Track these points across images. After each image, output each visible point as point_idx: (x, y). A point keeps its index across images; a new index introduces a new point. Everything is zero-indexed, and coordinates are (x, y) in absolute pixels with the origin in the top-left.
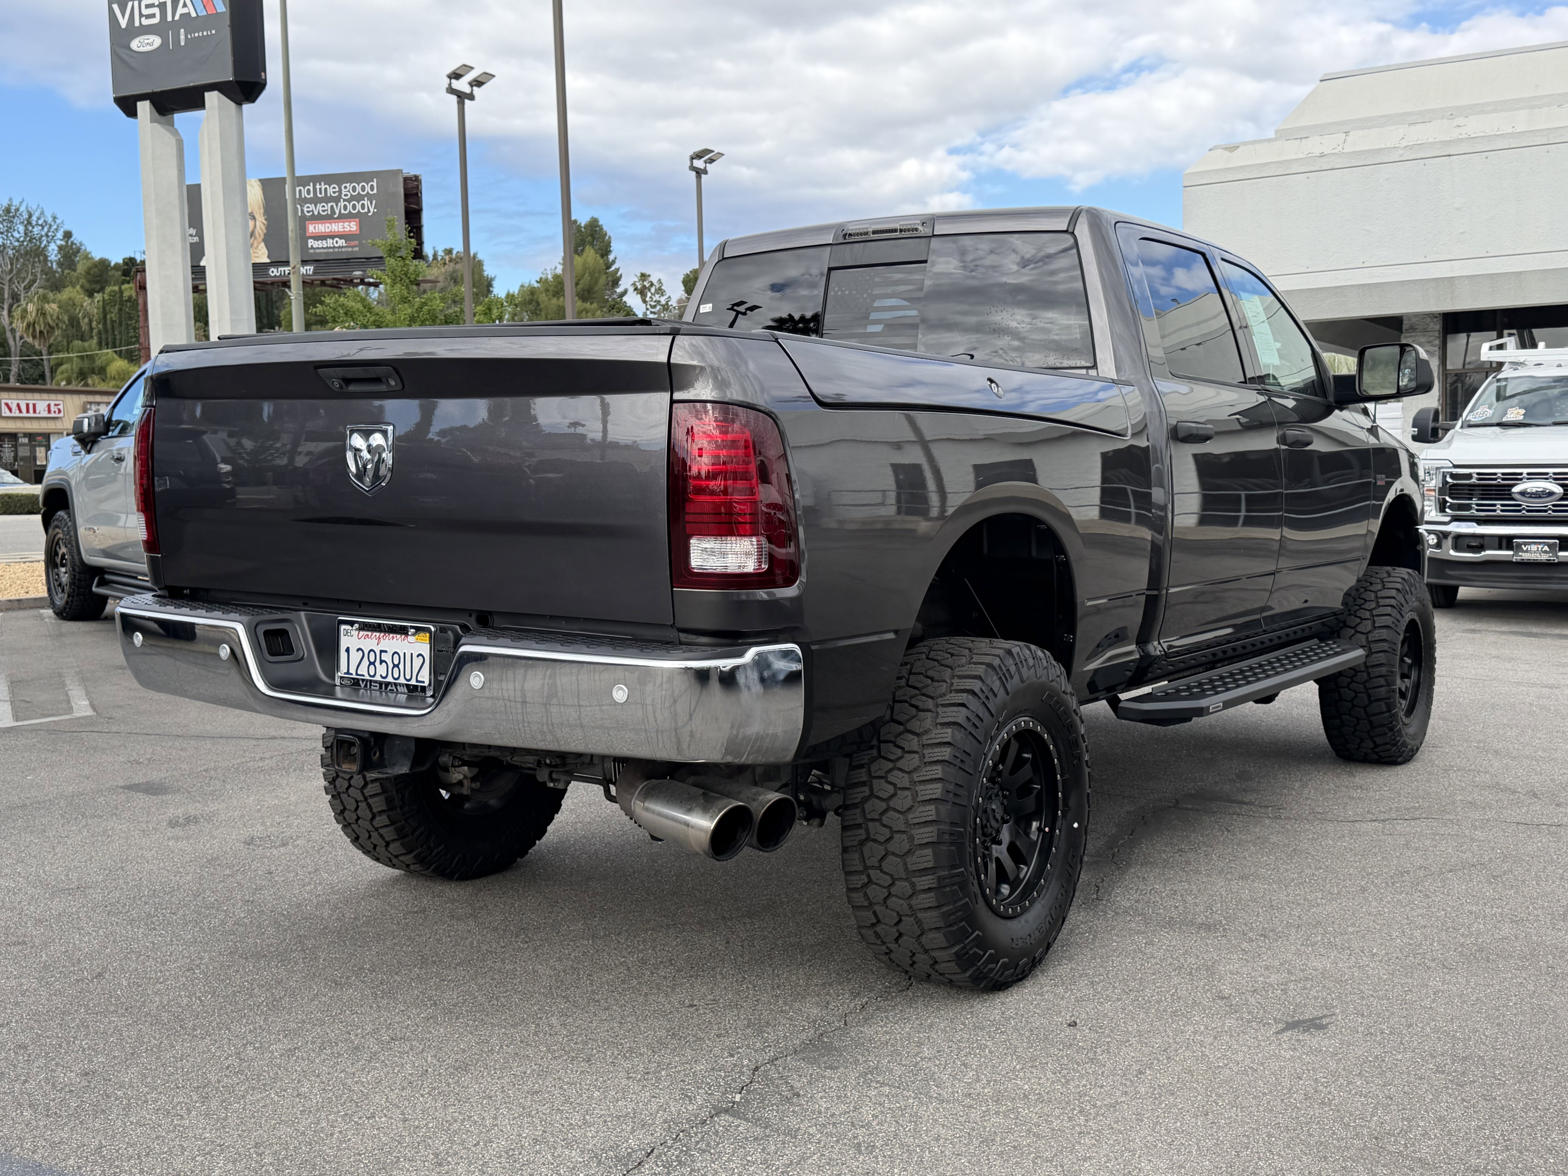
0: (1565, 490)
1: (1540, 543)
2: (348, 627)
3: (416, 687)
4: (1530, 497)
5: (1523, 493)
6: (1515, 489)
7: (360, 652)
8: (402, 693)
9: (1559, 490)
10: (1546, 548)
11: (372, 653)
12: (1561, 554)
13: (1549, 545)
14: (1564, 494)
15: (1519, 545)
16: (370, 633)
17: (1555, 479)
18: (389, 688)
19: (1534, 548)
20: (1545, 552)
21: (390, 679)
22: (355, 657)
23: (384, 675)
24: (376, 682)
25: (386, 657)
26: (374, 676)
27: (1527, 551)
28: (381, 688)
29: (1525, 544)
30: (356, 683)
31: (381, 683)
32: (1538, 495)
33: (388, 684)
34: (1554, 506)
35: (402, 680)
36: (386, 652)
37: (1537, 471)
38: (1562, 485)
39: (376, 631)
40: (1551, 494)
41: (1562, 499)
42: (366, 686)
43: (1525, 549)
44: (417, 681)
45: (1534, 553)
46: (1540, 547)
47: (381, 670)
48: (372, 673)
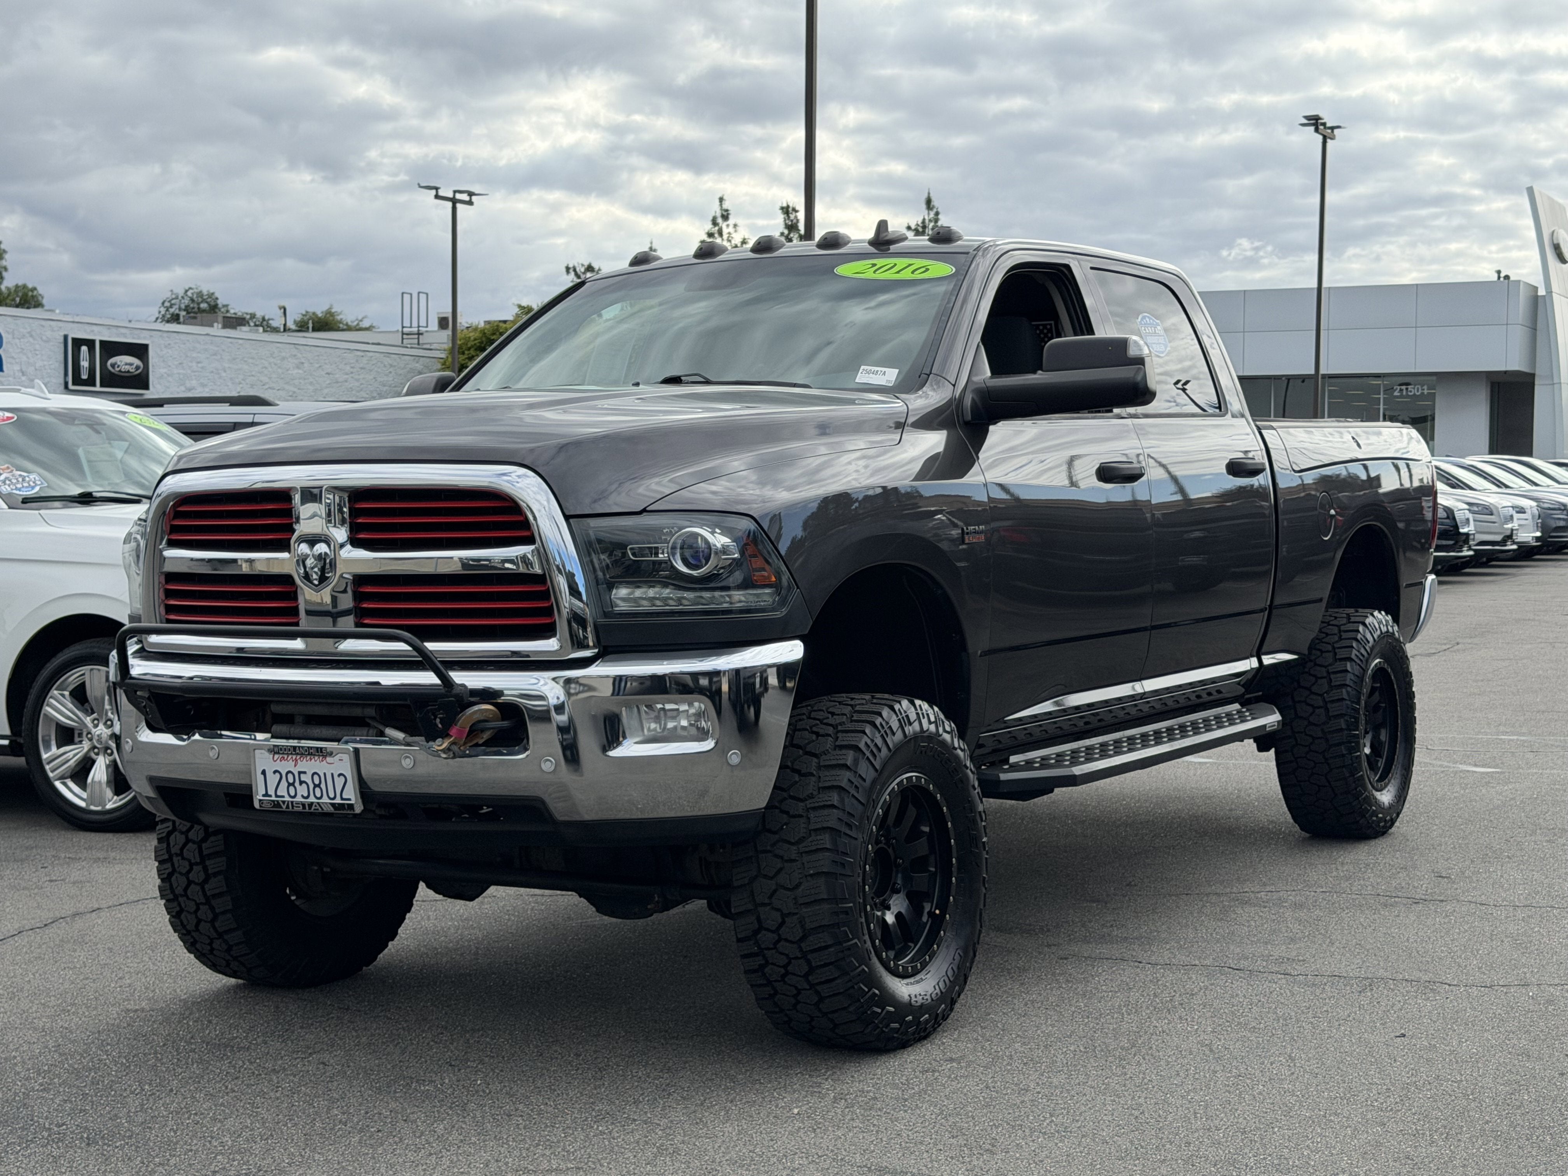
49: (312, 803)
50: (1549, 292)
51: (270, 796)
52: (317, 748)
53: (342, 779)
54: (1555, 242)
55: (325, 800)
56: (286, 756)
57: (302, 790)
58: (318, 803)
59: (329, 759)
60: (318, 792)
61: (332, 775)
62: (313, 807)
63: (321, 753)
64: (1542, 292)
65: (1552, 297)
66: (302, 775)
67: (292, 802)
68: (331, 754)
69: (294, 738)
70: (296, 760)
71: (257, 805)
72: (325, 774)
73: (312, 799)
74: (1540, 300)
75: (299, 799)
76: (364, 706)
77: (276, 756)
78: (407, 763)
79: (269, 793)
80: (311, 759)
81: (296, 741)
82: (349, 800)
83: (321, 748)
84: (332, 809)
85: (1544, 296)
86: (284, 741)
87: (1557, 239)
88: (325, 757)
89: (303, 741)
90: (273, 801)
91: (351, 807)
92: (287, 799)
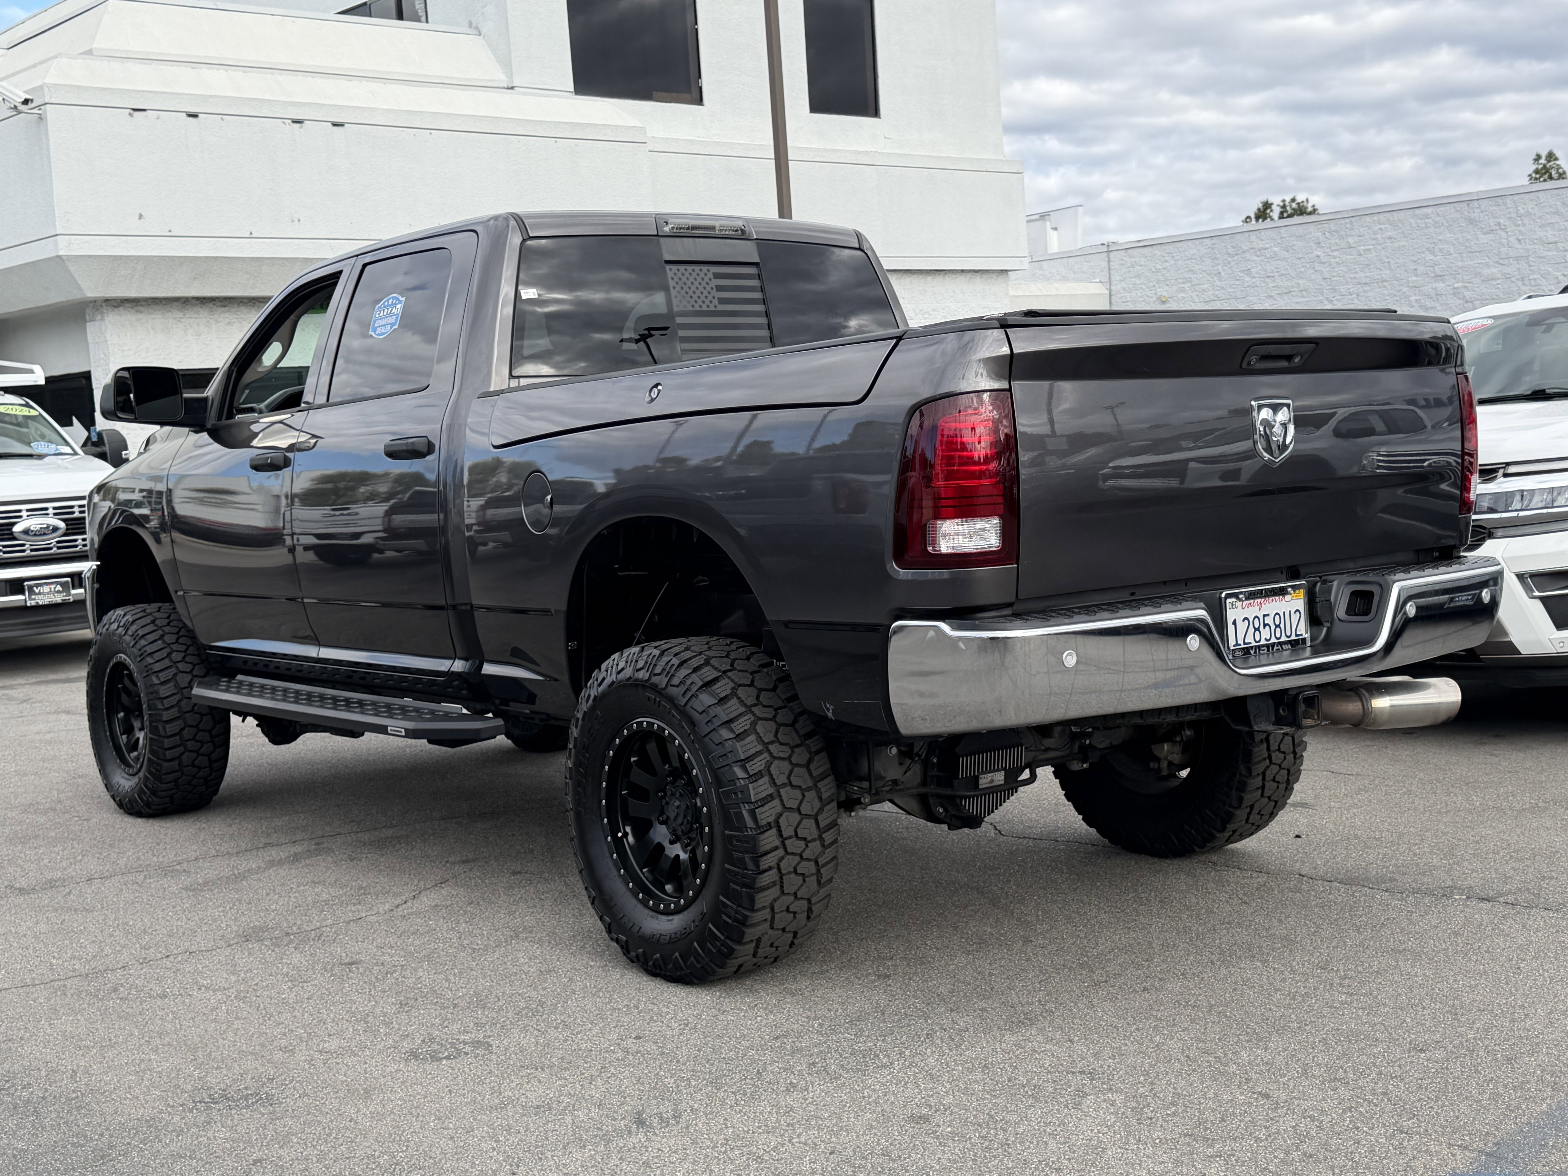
0: (67, 525)
1: (52, 583)
2: (1234, 600)
3: (1297, 641)
4: (35, 535)
5: (26, 532)
6: (17, 529)
7: (1246, 621)
8: (1287, 650)
9: (62, 525)
10: (59, 588)
11: (1256, 620)
12: (73, 592)
13: (62, 584)
14: (67, 529)
15: (31, 588)
16: (1252, 601)
17: (55, 514)
18: (1276, 648)
19: (46, 589)
20: (58, 592)
21: (1273, 640)
22: (1242, 627)
23: (1268, 638)
24: (1263, 646)
25: (1269, 620)
26: (1259, 641)
27: (39, 593)
28: (1268, 650)
29: (37, 586)
30: (1246, 651)
31: (1267, 646)
32: (43, 533)
33: (1273, 645)
34: (58, 542)
35: (1284, 639)
36: (1268, 615)
37: (37, 506)
38: (64, 520)
39: (1258, 598)
40: (55, 529)
41: (65, 535)
42: (1255, 652)
43: (37, 591)
44: (1297, 635)
45: (48, 595)
46: (53, 587)
47: (1265, 633)
48: (1257, 639)
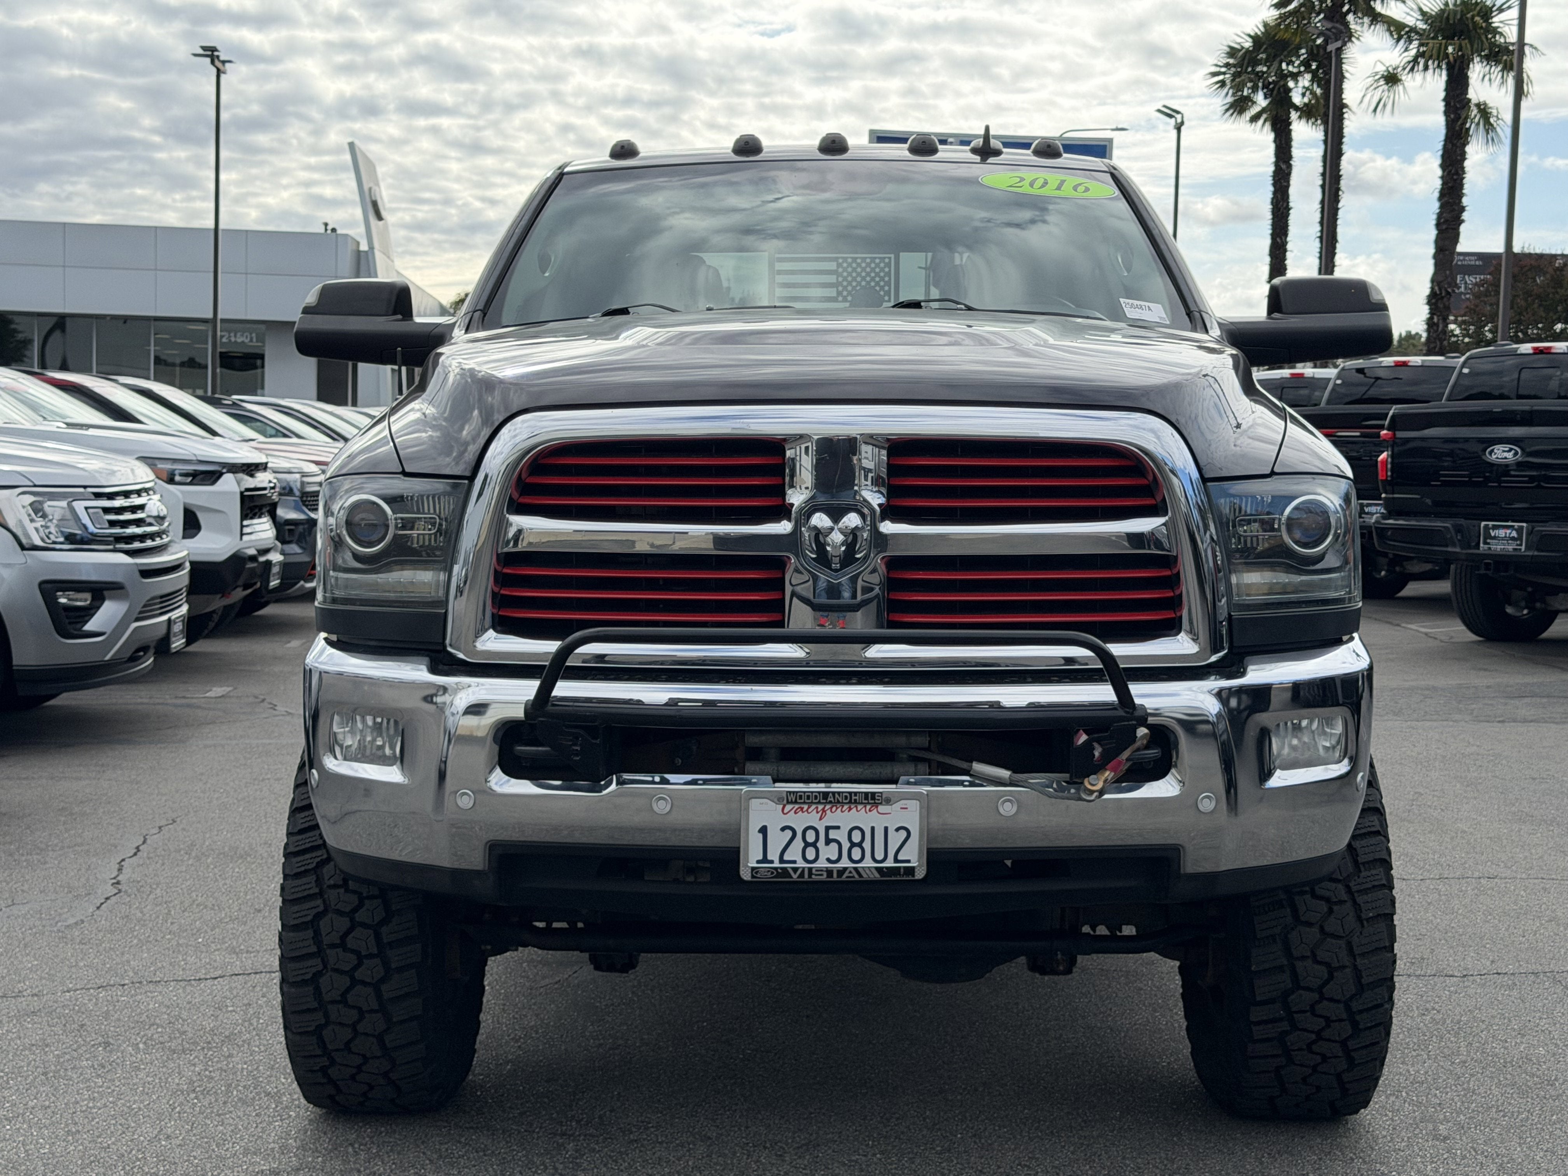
49: (845, 869)
50: (371, 248)
51: (772, 862)
52: (866, 794)
53: (903, 834)
54: (374, 199)
55: (868, 863)
56: (806, 807)
57: (831, 852)
58: (856, 869)
59: (881, 808)
60: (856, 854)
61: (886, 829)
62: (846, 874)
63: (872, 800)
64: (364, 247)
65: (373, 254)
66: (831, 832)
67: (810, 869)
68: (888, 801)
69: (818, 781)
70: (824, 810)
71: (745, 875)
72: (873, 829)
73: (845, 863)
74: (362, 254)
75: (822, 864)
76: (908, 734)
77: (788, 807)
78: (1008, 809)
79: (769, 858)
80: (850, 809)
81: (823, 785)
82: (908, 861)
83: (873, 794)
84: (877, 875)
85: (366, 252)
86: (801, 785)
87: (375, 196)
88: (876, 805)
89: (834, 785)
90: (776, 869)
91: (911, 871)
92: (801, 864)
